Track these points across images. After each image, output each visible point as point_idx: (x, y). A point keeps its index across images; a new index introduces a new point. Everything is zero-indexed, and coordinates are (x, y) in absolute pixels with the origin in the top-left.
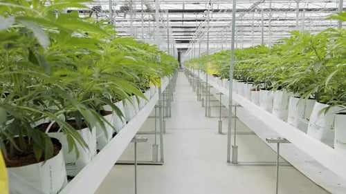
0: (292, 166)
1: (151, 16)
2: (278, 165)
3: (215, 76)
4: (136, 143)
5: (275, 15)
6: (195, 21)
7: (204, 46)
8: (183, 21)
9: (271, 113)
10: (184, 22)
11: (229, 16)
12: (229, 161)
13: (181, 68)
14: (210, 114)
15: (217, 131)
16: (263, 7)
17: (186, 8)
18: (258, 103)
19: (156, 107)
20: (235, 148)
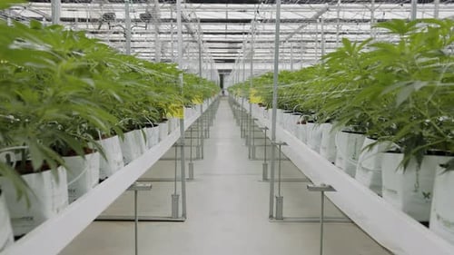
0: (353, 222)
1: (184, 27)
2: (323, 221)
3: (260, 105)
4: (136, 192)
5: (345, 27)
6: (241, 34)
7: (248, 67)
8: (226, 34)
9: (319, 152)
10: (228, 36)
11: (272, 27)
12: (271, 216)
13: (224, 96)
14: (254, 155)
15: (261, 177)
16: (330, 17)
17: (230, 17)
18: (305, 141)
19: (175, 145)
20: (280, 200)
